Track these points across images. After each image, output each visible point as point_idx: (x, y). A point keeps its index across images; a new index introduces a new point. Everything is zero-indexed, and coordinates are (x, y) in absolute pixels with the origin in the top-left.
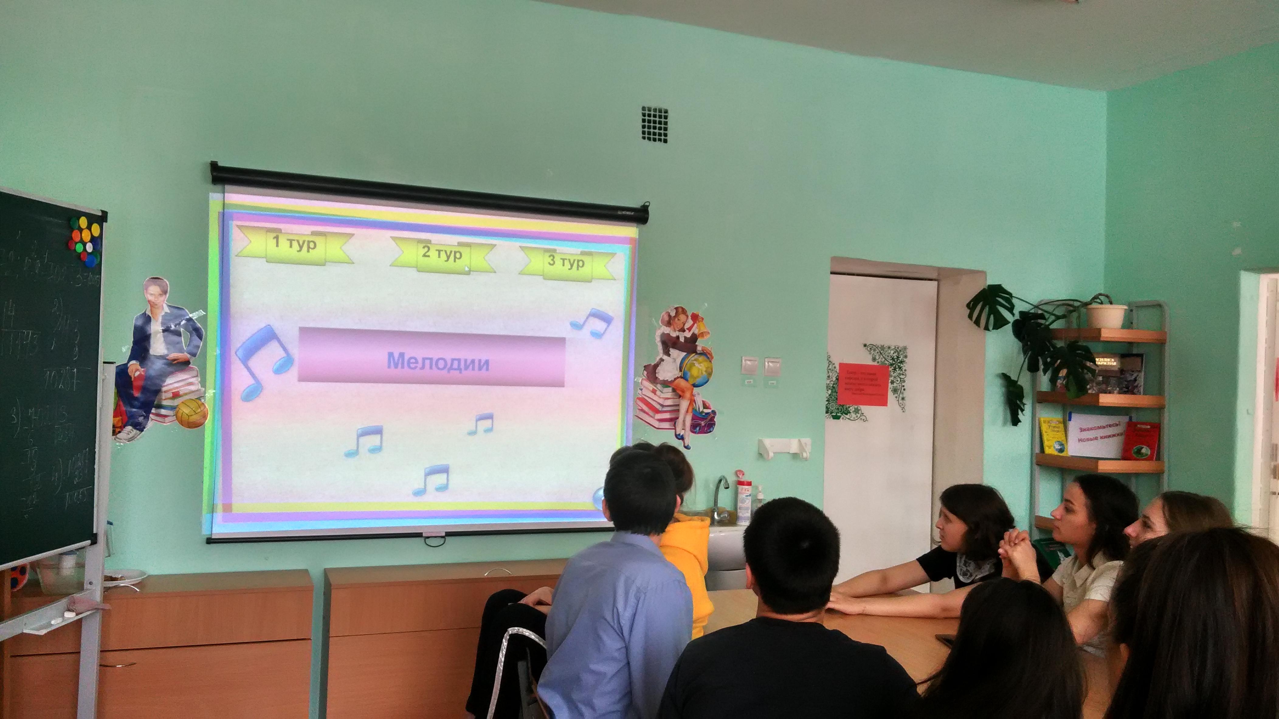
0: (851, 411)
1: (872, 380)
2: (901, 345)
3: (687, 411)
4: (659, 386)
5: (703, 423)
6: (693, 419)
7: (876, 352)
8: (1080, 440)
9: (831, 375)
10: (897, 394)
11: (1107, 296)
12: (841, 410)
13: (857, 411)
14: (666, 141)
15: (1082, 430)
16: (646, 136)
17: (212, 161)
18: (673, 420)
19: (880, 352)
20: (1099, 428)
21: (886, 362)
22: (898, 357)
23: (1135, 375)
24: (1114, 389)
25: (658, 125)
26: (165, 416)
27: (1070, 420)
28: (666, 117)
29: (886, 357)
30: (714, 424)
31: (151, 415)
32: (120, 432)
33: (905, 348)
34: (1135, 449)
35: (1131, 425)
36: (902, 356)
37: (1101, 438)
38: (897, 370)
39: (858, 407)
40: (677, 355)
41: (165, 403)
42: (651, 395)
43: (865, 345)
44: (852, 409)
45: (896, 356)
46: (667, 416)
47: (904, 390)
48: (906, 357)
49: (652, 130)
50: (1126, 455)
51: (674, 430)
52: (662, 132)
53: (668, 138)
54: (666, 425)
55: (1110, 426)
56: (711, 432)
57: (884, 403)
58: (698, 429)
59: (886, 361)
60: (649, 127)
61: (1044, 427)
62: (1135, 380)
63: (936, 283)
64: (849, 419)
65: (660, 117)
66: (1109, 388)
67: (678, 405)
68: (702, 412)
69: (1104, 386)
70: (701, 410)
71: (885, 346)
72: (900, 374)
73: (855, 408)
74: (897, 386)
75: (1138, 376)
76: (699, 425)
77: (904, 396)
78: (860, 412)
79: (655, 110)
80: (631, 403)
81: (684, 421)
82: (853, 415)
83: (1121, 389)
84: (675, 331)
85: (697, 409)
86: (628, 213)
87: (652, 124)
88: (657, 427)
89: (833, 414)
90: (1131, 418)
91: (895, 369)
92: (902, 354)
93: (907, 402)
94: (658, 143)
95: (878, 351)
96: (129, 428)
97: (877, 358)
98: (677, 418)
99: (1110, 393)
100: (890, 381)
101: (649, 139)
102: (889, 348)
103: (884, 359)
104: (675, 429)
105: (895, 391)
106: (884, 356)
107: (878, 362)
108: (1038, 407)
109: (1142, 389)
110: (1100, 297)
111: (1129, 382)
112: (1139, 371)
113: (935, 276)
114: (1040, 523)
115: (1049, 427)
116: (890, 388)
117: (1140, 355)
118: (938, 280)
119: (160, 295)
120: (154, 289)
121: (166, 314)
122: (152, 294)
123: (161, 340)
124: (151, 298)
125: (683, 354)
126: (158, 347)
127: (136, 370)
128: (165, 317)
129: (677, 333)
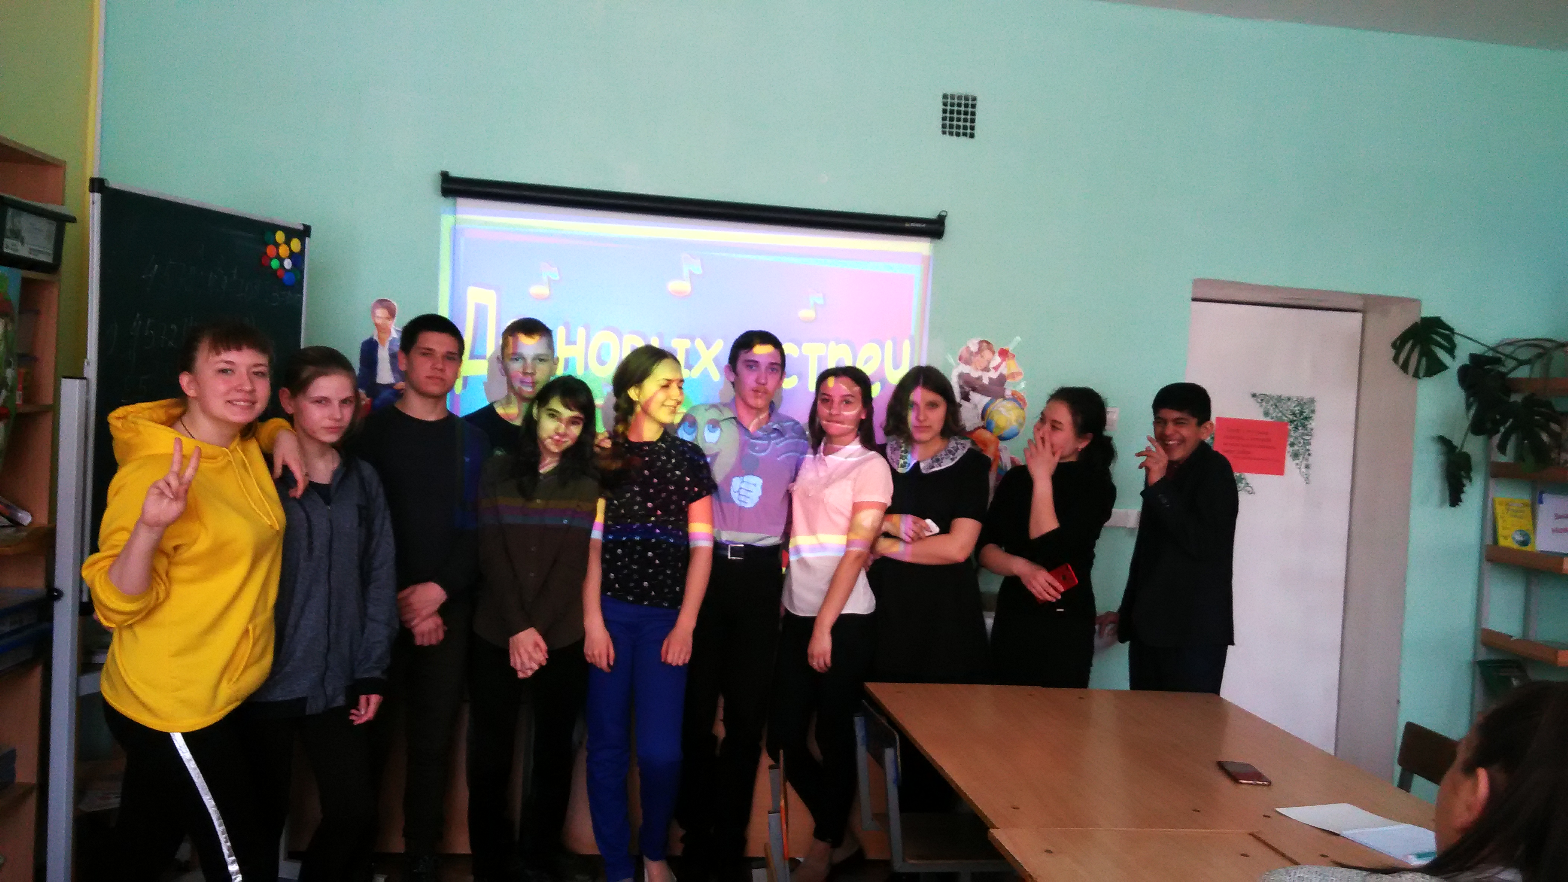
1: (1263, 440)
2: (1306, 395)
7: (1270, 404)
8: (1555, 530)
10: (1299, 460)
14: (972, 135)
15: (1558, 517)
16: (947, 130)
17: (442, 172)
19: (1276, 405)
21: (1285, 418)
25: (963, 116)
27: (1541, 502)
28: (974, 106)
29: (1284, 412)
33: (1312, 401)
36: (1307, 411)
38: (1300, 428)
40: (979, 400)
43: (1254, 395)
45: (1299, 410)
47: (1310, 454)
48: (1313, 411)
49: (955, 123)
52: (968, 124)
53: (977, 132)
57: (1280, 471)
59: (1283, 416)
60: (952, 119)
61: (1500, 511)
63: (1359, 316)
65: (966, 106)
71: (1283, 397)
72: (1303, 434)
74: (1298, 450)
77: (1309, 463)
79: (959, 98)
84: (977, 369)
86: (918, 225)
87: (955, 116)
91: (1296, 428)
92: (1307, 408)
93: (1312, 470)
94: (962, 138)
97: (1271, 411)
100: (1289, 443)
101: (951, 134)
102: (1289, 399)
103: (1280, 414)
105: (1296, 455)
106: (1281, 409)
107: (1272, 418)
108: (1492, 482)
113: (1361, 307)
114: (1493, 640)
115: (1508, 510)
116: (1289, 452)
118: (1365, 312)
119: (388, 318)
120: (381, 313)
121: (393, 339)
122: (379, 318)
123: (389, 367)
124: (379, 321)
125: (987, 399)
126: (384, 375)
127: (362, 399)
128: (392, 343)
129: (980, 373)
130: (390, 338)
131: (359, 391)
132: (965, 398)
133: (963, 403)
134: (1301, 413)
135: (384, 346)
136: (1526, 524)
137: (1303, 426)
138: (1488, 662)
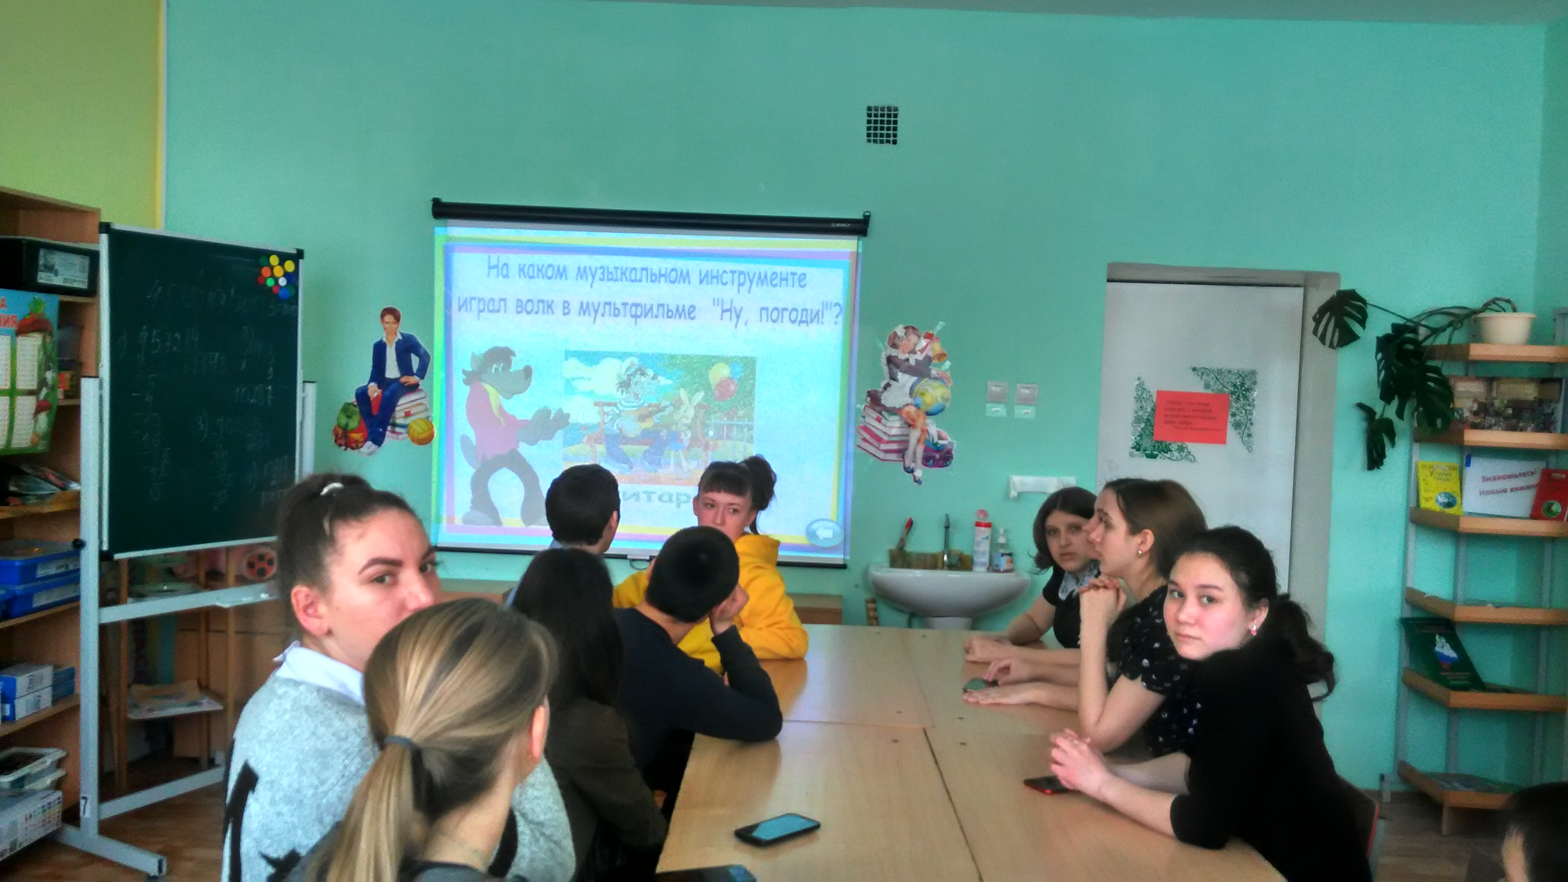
0: (1173, 449)
1: (1204, 411)
3: (919, 441)
5: (938, 456)
6: (926, 450)
7: (1210, 377)
8: (1482, 493)
9: (1145, 406)
10: (1241, 429)
11: (1508, 301)
12: (1159, 446)
13: (1181, 449)
14: (895, 142)
15: (1485, 479)
16: (872, 138)
17: (434, 198)
18: (902, 452)
19: (1217, 378)
20: (1510, 477)
21: (1226, 390)
22: (1242, 385)
23: (1553, 405)
24: (1528, 425)
25: (886, 126)
26: (400, 433)
27: (1468, 464)
28: (896, 116)
29: (1225, 384)
30: (952, 458)
31: (388, 433)
32: (361, 447)
33: (1253, 373)
34: (1545, 505)
35: (1546, 474)
37: (1512, 490)
38: (1242, 400)
39: (1182, 445)
40: (906, 380)
41: (399, 421)
42: (876, 424)
43: (1194, 369)
44: (1174, 447)
45: (1240, 382)
46: (894, 447)
47: (1252, 424)
48: (1255, 383)
49: (879, 132)
50: (1536, 515)
51: (903, 463)
52: (891, 132)
53: (898, 139)
54: (893, 456)
55: (1524, 475)
56: (947, 465)
57: (1222, 440)
58: (931, 462)
60: (876, 129)
61: (1423, 474)
62: (1552, 413)
63: (1300, 291)
64: (1169, 458)
65: (889, 116)
66: (1521, 424)
67: (908, 435)
68: (937, 443)
69: (1514, 421)
70: (935, 441)
71: (1223, 370)
73: (1178, 446)
74: (1240, 420)
75: (1555, 408)
76: (933, 458)
77: (1251, 432)
78: (1186, 450)
79: (883, 109)
80: (852, 430)
81: (915, 453)
82: (1176, 454)
83: (1537, 426)
84: (904, 352)
86: (843, 225)
87: (879, 125)
88: (881, 458)
89: (1147, 452)
90: (1548, 465)
91: (1238, 398)
92: (1249, 380)
93: (1254, 439)
94: (885, 145)
95: (1212, 375)
96: (369, 443)
97: (1212, 383)
98: (906, 449)
99: (1521, 430)
101: (875, 141)
102: (1230, 372)
103: (1221, 386)
104: (904, 461)
105: (1237, 425)
106: (1222, 382)
107: (1213, 390)
108: (1416, 447)
109: (1559, 425)
110: (1498, 302)
111: (1545, 415)
112: (1558, 401)
113: (1301, 282)
114: (1412, 598)
115: (1432, 474)
116: (1231, 422)
117: (1559, 380)
118: (1305, 287)
119: (394, 323)
120: (389, 318)
121: (399, 340)
122: (387, 323)
123: (396, 363)
124: (387, 326)
125: (914, 379)
126: (392, 371)
127: (374, 391)
128: (398, 343)
129: (907, 356)
130: (396, 340)
131: (372, 384)
132: (894, 378)
133: (892, 382)
135: (391, 346)
136: (1452, 486)
137: (1245, 397)
138: (1412, 619)
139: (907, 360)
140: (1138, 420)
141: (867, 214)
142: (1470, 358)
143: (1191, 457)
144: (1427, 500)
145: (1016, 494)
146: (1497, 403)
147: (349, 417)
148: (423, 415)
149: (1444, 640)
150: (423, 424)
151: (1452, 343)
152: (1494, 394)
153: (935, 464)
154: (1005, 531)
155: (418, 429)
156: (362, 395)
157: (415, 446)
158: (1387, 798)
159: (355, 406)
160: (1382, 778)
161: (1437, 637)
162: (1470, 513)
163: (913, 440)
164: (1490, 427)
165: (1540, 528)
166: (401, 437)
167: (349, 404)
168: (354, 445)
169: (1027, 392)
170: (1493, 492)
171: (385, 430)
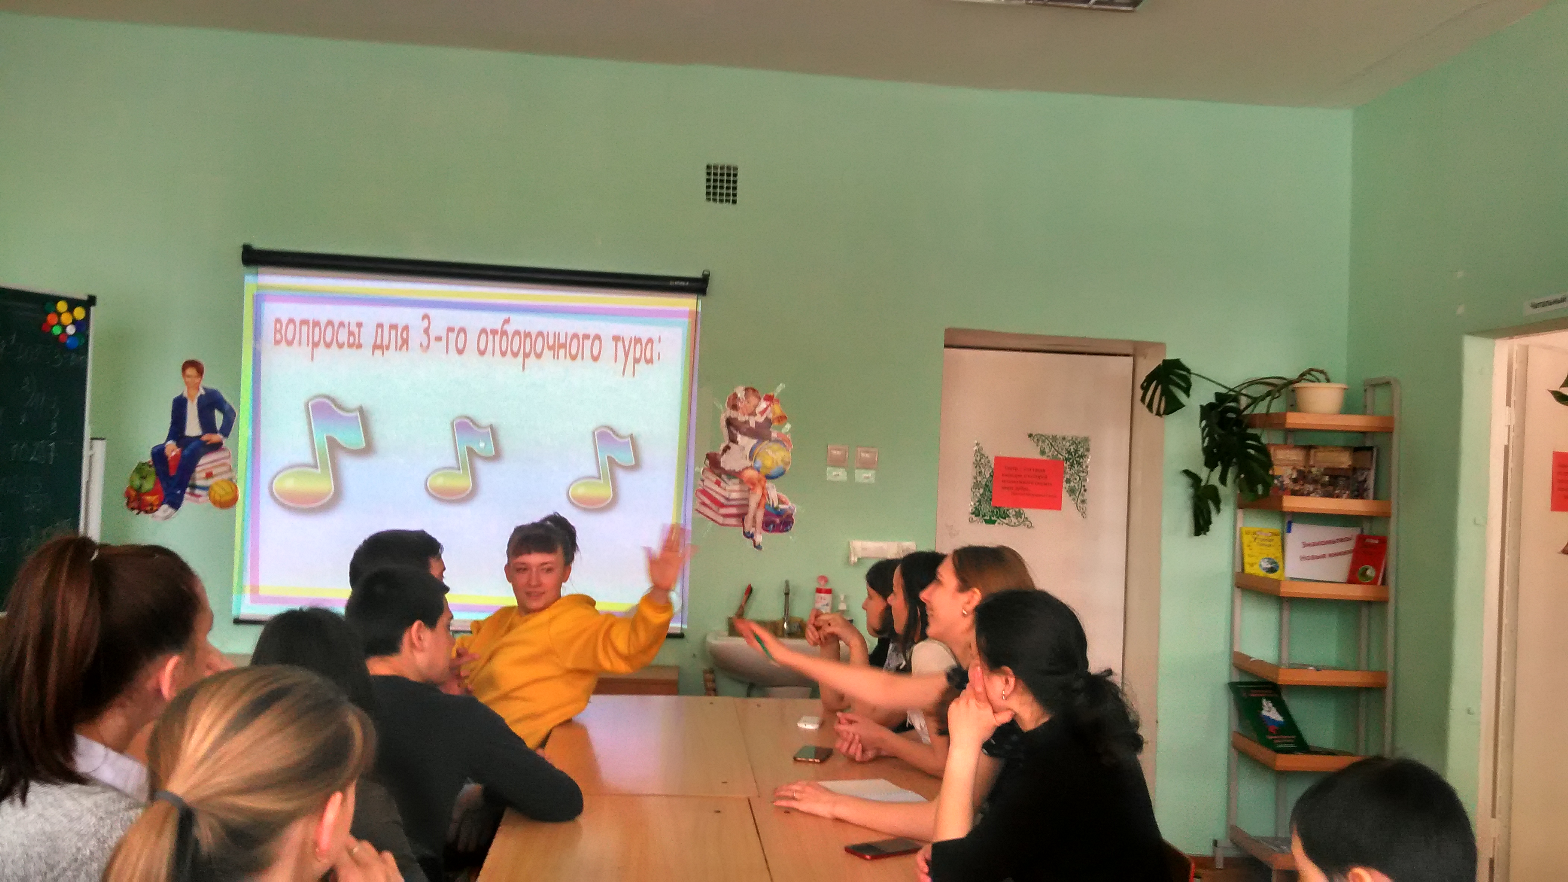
0: (1011, 515)
1: (1040, 477)
2: (1082, 434)
3: (759, 505)
4: (723, 476)
5: (778, 521)
6: (765, 515)
7: (1046, 443)
8: (1303, 558)
9: (983, 471)
10: (1075, 495)
11: (1322, 372)
12: (997, 512)
13: (1018, 515)
14: (734, 202)
15: (1306, 545)
16: (712, 197)
17: (244, 244)
18: (741, 517)
19: (1051, 445)
20: (1329, 542)
23: (1366, 473)
24: (1343, 491)
25: (725, 185)
26: (199, 496)
27: (1289, 531)
28: (735, 175)
29: (1060, 450)
30: (793, 523)
31: (186, 496)
33: (1087, 440)
34: (1361, 570)
35: (1361, 540)
36: (1082, 450)
37: (1330, 555)
38: (1076, 466)
39: (1019, 511)
40: (746, 442)
42: (716, 488)
43: (1030, 436)
44: (1012, 512)
45: (1074, 449)
46: (733, 511)
47: (1085, 490)
48: (1088, 450)
49: (718, 191)
50: (1352, 580)
51: (742, 527)
52: (731, 191)
53: (738, 198)
55: (1342, 540)
56: (787, 531)
57: (1057, 506)
58: (772, 526)
59: (1059, 455)
60: (715, 187)
61: (1247, 539)
62: (1365, 481)
63: (1130, 360)
64: (1007, 524)
65: (729, 175)
66: (1337, 492)
67: (747, 499)
68: (777, 508)
69: (1331, 488)
70: (775, 506)
71: (1058, 437)
72: (1079, 471)
73: (1015, 511)
74: (1075, 486)
75: (1367, 475)
76: (773, 522)
77: (1085, 498)
78: (1023, 516)
79: (722, 168)
80: (691, 494)
81: (754, 518)
82: (1014, 520)
83: (1352, 492)
85: (771, 503)
86: (682, 283)
87: (718, 184)
88: (721, 523)
89: (986, 518)
90: (1362, 530)
91: (1072, 465)
92: (1081, 447)
93: (1089, 506)
94: (725, 205)
95: (1048, 442)
97: (1047, 450)
98: (746, 514)
99: (1338, 497)
100: (1065, 479)
101: (715, 200)
102: (1064, 439)
103: (1056, 453)
105: (1072, 491)
106: (1057, 448)
107: (1048, 456)
108: (1240, 513)
109: (1371, 493)
110: (1313, 373)
111: (1359, 482)
112: (1369, 469)
113: (1130, 351)
114: (1240, 662)
115: (1255, 539)
116: (1065, 488)
117: (1370, 449)
118: (1134, 356)
119: (197, 377)
120: (191, 371)
121: (201, 395)
122: (189, 376)
123: (197, 421)
124: (188, 380)
125: (755, 441)
126: (193, 428)
127: (172, 450)
128: (201, 399)
129: (747, 418)
130: (199, 395)
131: (170, 442)
132: (733, 440)
133: (732, 445)
134: (1076, 451)
135: (193, 401)
136: (1274, 552)
137: (1079, 464)
138: (1241, 683)
139: (747, 422)
140: (977, 485)
141: (706, 273)
142: (1288, 426)
143: (1028, 523)
144: (1252, 565)
145: (856, 560)
146: (1314, 470)
147: (144, 478)
148: (226, 477)
149: (1270, 705)
150: (225, 485)
151: (1271, 411)
152: (1312, 462)
153: (775, 528)
154: (846, 597)
155: (220, 492)
156: (159, 454)
157: (217, 510)
158: (1220, 865)
159: (150, 466)
160: (1215, 843)
161: (1264, 702)
162: (1292, 579)
163: (753, 504)
164: (1308, 494)
165: (1356, 592)
166: (200, 499)
167: (144, 464)
168: (149, 508)
169: (867, 456)
170: (1314, 558)
171: (183, 492)
